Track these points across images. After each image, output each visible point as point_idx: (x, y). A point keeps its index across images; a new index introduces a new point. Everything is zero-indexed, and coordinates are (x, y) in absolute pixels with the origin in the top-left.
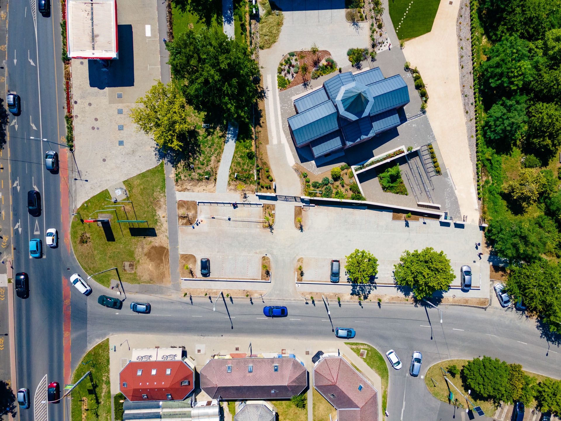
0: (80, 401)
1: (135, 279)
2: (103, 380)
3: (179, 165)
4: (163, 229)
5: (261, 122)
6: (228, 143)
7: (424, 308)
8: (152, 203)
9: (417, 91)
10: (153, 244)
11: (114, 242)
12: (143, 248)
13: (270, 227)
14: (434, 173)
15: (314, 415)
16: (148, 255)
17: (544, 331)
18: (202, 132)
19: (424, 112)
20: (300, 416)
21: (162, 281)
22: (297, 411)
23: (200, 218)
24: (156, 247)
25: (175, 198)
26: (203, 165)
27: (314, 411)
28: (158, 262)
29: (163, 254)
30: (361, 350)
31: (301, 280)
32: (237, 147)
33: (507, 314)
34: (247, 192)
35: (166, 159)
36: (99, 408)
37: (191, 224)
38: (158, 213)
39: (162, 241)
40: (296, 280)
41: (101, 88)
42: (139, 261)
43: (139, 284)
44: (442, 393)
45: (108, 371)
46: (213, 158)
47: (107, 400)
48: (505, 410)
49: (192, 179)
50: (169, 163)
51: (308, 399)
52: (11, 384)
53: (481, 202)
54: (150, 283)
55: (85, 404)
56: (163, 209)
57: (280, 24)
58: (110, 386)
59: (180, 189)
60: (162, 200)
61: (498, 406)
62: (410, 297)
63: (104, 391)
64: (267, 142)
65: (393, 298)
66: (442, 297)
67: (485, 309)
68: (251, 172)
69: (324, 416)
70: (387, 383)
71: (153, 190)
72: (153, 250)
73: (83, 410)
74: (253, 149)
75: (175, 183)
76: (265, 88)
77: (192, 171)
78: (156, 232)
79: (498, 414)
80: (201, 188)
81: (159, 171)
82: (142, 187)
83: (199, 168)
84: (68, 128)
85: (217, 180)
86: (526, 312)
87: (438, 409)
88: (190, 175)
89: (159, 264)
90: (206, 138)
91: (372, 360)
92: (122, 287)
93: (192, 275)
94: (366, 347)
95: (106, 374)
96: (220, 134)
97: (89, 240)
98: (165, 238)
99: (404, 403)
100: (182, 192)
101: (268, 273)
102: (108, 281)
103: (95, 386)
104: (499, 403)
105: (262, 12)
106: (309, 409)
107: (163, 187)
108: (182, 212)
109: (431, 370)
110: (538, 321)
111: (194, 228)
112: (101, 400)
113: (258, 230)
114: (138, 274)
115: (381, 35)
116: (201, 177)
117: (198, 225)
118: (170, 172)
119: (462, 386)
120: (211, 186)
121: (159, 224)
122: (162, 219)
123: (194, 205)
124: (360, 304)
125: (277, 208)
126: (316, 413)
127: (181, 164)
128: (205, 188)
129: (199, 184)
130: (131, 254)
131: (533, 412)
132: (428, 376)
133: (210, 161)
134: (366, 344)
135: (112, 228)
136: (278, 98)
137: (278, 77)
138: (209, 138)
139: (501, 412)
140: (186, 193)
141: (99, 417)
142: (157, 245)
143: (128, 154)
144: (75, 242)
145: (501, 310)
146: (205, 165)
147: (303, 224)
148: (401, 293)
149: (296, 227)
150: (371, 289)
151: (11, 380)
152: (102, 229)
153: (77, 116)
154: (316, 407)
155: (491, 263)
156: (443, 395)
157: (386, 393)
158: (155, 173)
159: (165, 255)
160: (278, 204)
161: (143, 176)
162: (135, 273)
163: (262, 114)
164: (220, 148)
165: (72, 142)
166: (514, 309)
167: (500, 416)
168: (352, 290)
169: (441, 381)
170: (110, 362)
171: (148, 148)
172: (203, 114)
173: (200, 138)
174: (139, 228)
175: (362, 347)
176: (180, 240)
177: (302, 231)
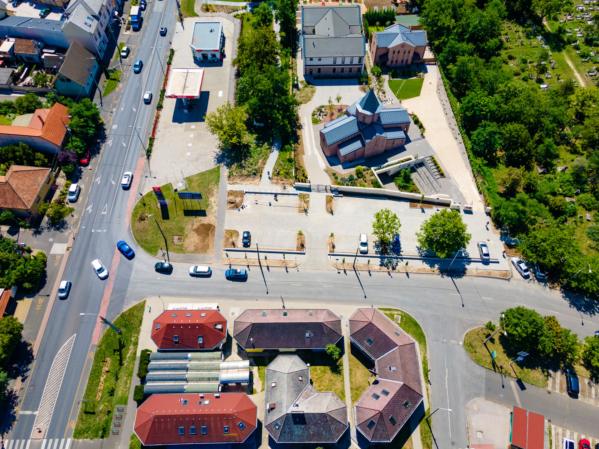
0: (103, 361)
1: (181, 249)
2: (131, 341)
3: (232, 166)
4: (213, 211)
5: (299, 142)
6: (273, 153)
7: (450, 278)
8: (206, 192)
9: (416, 125)
10: (202, 222)
11: (168, 221)
12: (193, 225)
13: (306, 211)
14: (439, 176)
15: (351, 382)
16: (197, 231)
17: (572, 301)
18: (253, 146)
19: (424, 137)
20: (336, 383)
21: (206, 252)
22: (332, 378)
23: (244, 204)
24: (205, 224)
25: (227, 189)
26: (252, 164)
27: (351, 378)
28: (205, 236)
29: (210, 230)
30: (395, 316)
31: (333, 252)
32: (279, 155)
33: (531, 286)
34: (286, 185)
35: (222, 163)
36: (121, 370)
37: (237, 208)
38: (210, 199)
39: (211, 220)
40: (328, 251)
41: (180, 122)
42: (187, 235)
43: (184, 253)
44: (484, 359)
45: (138, 332)
46: (260, 161)
47: (131, 361)
48: (558, 381)
49: (242, 175)
50: (224, 166)
51: (344, 364)
52: (34, 345)
53: (482, 196)
54: (194, 253)
55: (107, 365)
56: (215, 196)
57: (313, 92)
58: (137, 347)
59: (231, 183)
60: (215, 190)
61: (547, 376)
62: (436, 268)
63: (130, 352)
64: (303, 153)
65: (420, 270)
66: (466, 269)
67: (509, 280)
68: (290, 171)
69: (362, 382)
70: (426, 349)
71: (209, 184)
72: (201, 227)
73: (103, 371)
74: (293, 157)
75: (227, 179)
76: (302, 124)
77: (243, 169)
78: (207, 213)
79: (551, 385)
80: (249, 182)
81: (216, 172)
82: (200, 181)
83: (249, 167)
84: (150, 144)
85: (262, 177)
86: (548, 284)
87: (485, 377)
88: (240, 172)
89: (205, 238)
90: (256, 149)
91: (407, 325)
92: (168, 256)
93: (234, 246)
94: (400, 313)
95: (136, 335)
96: (268, 147)
97: (146, 219)
98: (213, 218)
99: (447, 370)
100: (233, 185)
101: (302, 246)
102: (156, 251)
103: (122, 346)
104: (548, 372)
105: (300, 86)
106: (345, 376)
107: (218, 181)
108: (231, 198)
109: (468, 336)
110: (562, 293)
111: (239, 211)
112: (125, 362)
113: (295, 213)
114: (185, 246)
115: (385, 97)
116: (250, 173)
117: (243, 208)
118: (225, 171)
119: (504, 352)
120: (257, 181)
121: (209, 207)
122: (213, 203)
123: (242, 194)
124: (390, 275)
125: (311, 197)
126: (353, 380)
127: (234, 166)
128: (252, 182)
129: (248, 179)
130: (182, 229)
131: (589, 383)
132: (466, 342)
133: (258, 162)
134: (399, 310)
135: (169, 209)
136: (312, 129)
137: (312, 118)
138: (258, 149)
139: (554, 383)
140: (236, 185)
141: (118, 381)
142: (206, 223)
143: (192, 161)
144: (135, 220)
145: (523, 281)
146: (254, 165)
147: (333, 209)
148: (426, 265)
149: (327, 211)
150: (398, 261)
151: (36, 340)
152: (160, 210)
153: (157, 139)
154: (353, 373)
155: (504, 242)
156: (486, 361)
157: (426, 359)
158: (212, 173)
159: (212, 231)
160: (312, 194)
161: (202, 174)
162: (182, 245)
163: (300, 137)
164: (267, 155)
165: (151, 153)
166: (536, 281)
167: (554, 387)
168: (380, 262)
169: (481, 347)
170: (143, 323)
171: (210, 157)
172: (255, 136)
173: (251, 149)
174: (192, 210)
175: (396, 313)
176: (226, 219)
177: (333, 215)
